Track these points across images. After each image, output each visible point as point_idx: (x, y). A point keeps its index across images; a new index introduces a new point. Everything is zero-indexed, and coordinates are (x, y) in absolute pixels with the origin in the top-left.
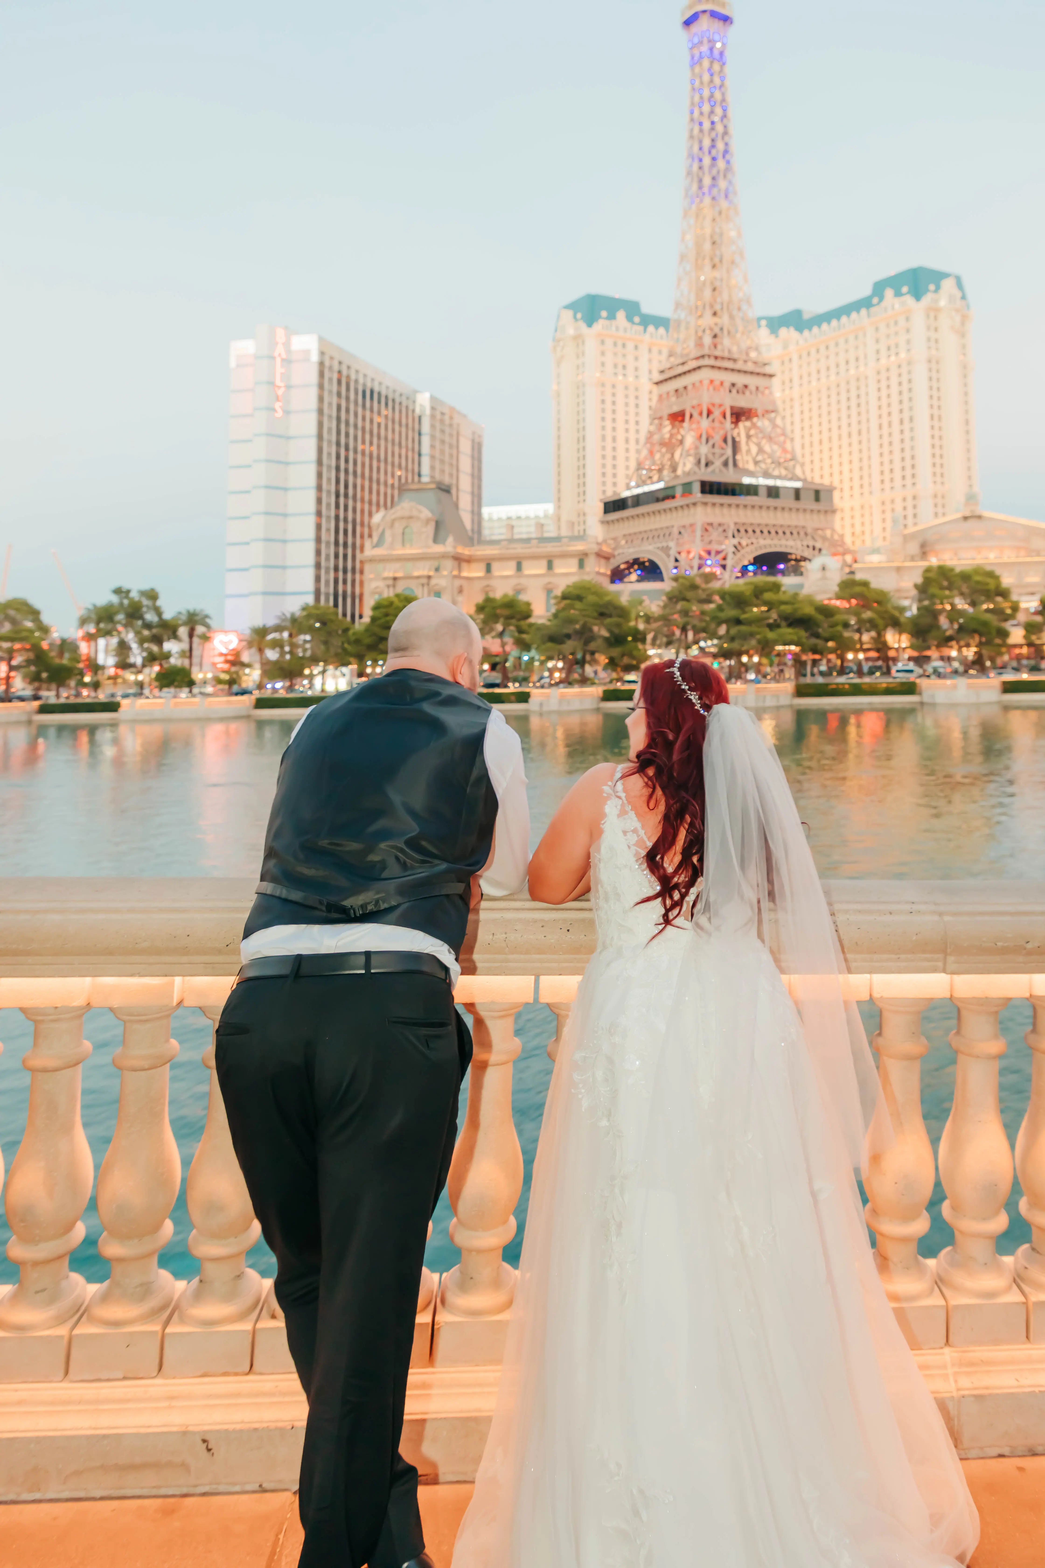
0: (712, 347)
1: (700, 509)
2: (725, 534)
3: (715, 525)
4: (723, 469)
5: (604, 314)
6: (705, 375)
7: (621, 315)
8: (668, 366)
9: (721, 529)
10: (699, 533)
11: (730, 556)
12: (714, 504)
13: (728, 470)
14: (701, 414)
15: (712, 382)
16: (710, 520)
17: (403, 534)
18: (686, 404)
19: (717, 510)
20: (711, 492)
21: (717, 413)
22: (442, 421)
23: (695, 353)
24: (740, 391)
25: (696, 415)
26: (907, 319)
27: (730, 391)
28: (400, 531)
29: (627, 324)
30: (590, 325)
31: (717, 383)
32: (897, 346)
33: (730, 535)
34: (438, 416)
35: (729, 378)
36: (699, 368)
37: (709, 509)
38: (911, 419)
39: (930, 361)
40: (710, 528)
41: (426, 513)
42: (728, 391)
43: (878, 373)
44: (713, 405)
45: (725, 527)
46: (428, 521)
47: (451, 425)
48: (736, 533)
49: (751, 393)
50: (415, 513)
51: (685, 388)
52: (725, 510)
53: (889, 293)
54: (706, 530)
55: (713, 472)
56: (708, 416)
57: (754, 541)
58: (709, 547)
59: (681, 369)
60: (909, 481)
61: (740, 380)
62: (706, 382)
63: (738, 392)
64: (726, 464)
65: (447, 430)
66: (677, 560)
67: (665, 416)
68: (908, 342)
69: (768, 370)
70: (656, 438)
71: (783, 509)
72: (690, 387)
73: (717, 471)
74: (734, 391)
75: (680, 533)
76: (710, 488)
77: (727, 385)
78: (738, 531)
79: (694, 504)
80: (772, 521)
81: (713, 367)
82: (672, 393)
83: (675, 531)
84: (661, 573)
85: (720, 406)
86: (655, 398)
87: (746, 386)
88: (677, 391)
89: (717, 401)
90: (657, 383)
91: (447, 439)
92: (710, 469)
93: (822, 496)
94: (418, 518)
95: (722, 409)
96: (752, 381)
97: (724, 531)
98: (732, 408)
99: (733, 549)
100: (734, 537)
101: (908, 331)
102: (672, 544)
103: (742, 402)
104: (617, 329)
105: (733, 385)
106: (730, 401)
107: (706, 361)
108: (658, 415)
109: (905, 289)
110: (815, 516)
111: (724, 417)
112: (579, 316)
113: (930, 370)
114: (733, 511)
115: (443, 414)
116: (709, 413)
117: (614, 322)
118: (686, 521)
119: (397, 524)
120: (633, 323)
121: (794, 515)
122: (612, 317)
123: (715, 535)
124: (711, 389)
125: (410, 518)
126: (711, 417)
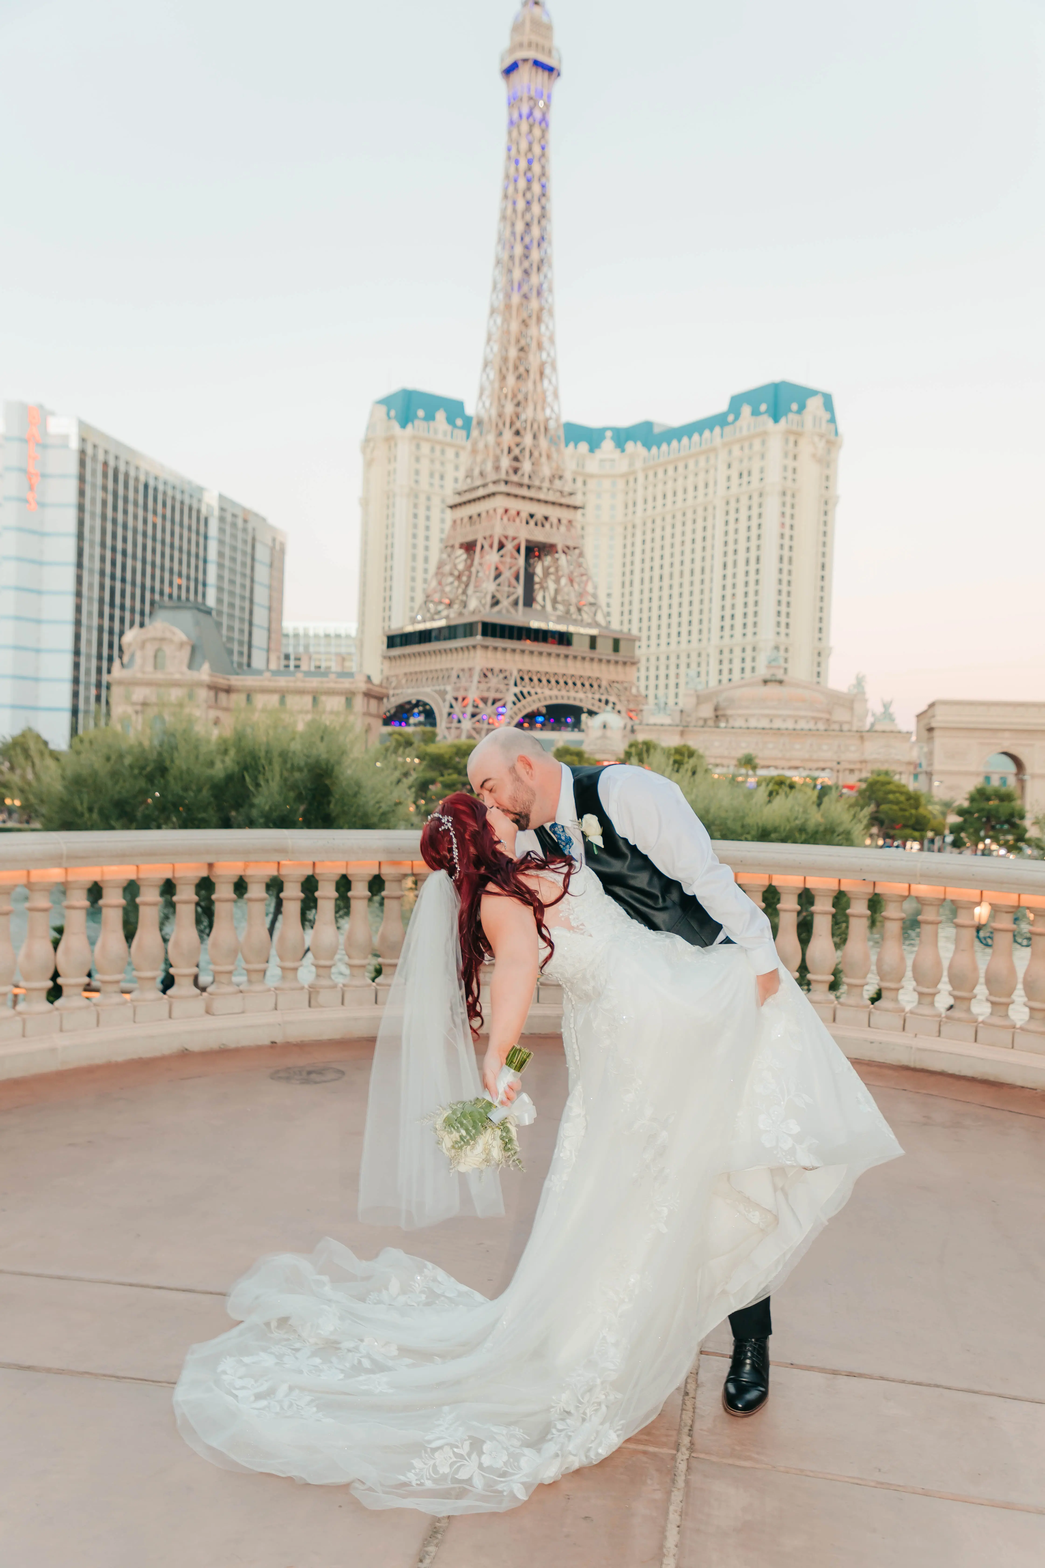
0: (511, 472)
1: (479, 652)
2: (506, 682)
3: (496, 670)
4: (512, 610)
5: (421, 413)
6: (501, 503)
7: (441, 416)
8: (465, 488)
9: (501, 676)
10: (476, 678)
11: (509, 705)
12: (496, 649)
13: (517, 611)
14: (491, 546)
15: (506, 511)
16: (490, 666)
17: (155, 657)
18: (477, 533)
19: (499, 655)
20: (494, 635)
21: (509, 546)
22: (234, 525)
23: (493, 477)
24: (539, 523)
25: (486, 547)
26: (763, 442)
27: (527, 523)
28: (153, 653)
29: (449, 428)
30: (403, 426)
31: (513, 512)
32: (750, 473)
33: (512, 682)
34: (229, 518)
35: (527, 508)
36: (494, 494)
37: (490, 654)
38: (758, 560)
39: (784, 494)
40: (489, 674)
41: (180, 636)
42: (524, 522)
43: (728, 503)
44: (506, 537)
45: (507, 674)
46: (181, 645)
47: (245, 530)
48: (519, 681)
49: (551, 526)
50: (168, 635)
51: (479, 515)
52: (508, 656)
53: (746, 411)
54: (485, 676)
55: (499, 612)
56: (499, 550)
57: (539, 690)
58: (485, 694)
59: (481, 492)
60: (750, 629)
61: (541, 511)
62: (500, 511)
63: (536, 524)
64: (516, 603)
65: (240, 535)
66: (451, 706)
67: (457, 545)
68: (762, 469)
69: (577, 500)
70: (447, 568)
71: (575, 657)
72: (484, 515)
73: (504, 611)
74: (532, 522)
75: (458, 677)
76: (492, 630)
77: (524, 515)
78: (522, 679)
79: (474, 647)
80: (561, 671)
81: (508, 494)
82: (466, 520)
83: (454, 674)
84: (435, 719)
85: (514, 539)
86: (448, 524)
87: (546, 518)
88: (470, 518)
89: (511, 533)
90: (452, 507)
91: (240, 545)
92: (496, 609)
93: (622, 645)
94: (174, 642)
95: (516, 542)
96: (554, 513)
97: (506, 678)
98: (527, 541)
99: (514, 699)
100: (516, 685)
101: (763, 456)
102: (449, 688)
103: (540, 536)
104: (436, 432)
105: (532, 516)
106: (525, 533)
107: (502, 488)
108: (450, 543)
109: (763, 408)
110: (612, 667)
111: (518, 551)
112: (393, 413)
113: (784, 504)
114: (517, 657)
115: (234, 516)
116: (501, 546)
117: (432, 424)
118: (466, 665)
119: (147, 646)
120: (455, 426)
121: (587, 664)
122: (430, 417)
123: (494, 681)
124: (505, 518)
125: (163, 639)
126: (502, 552)
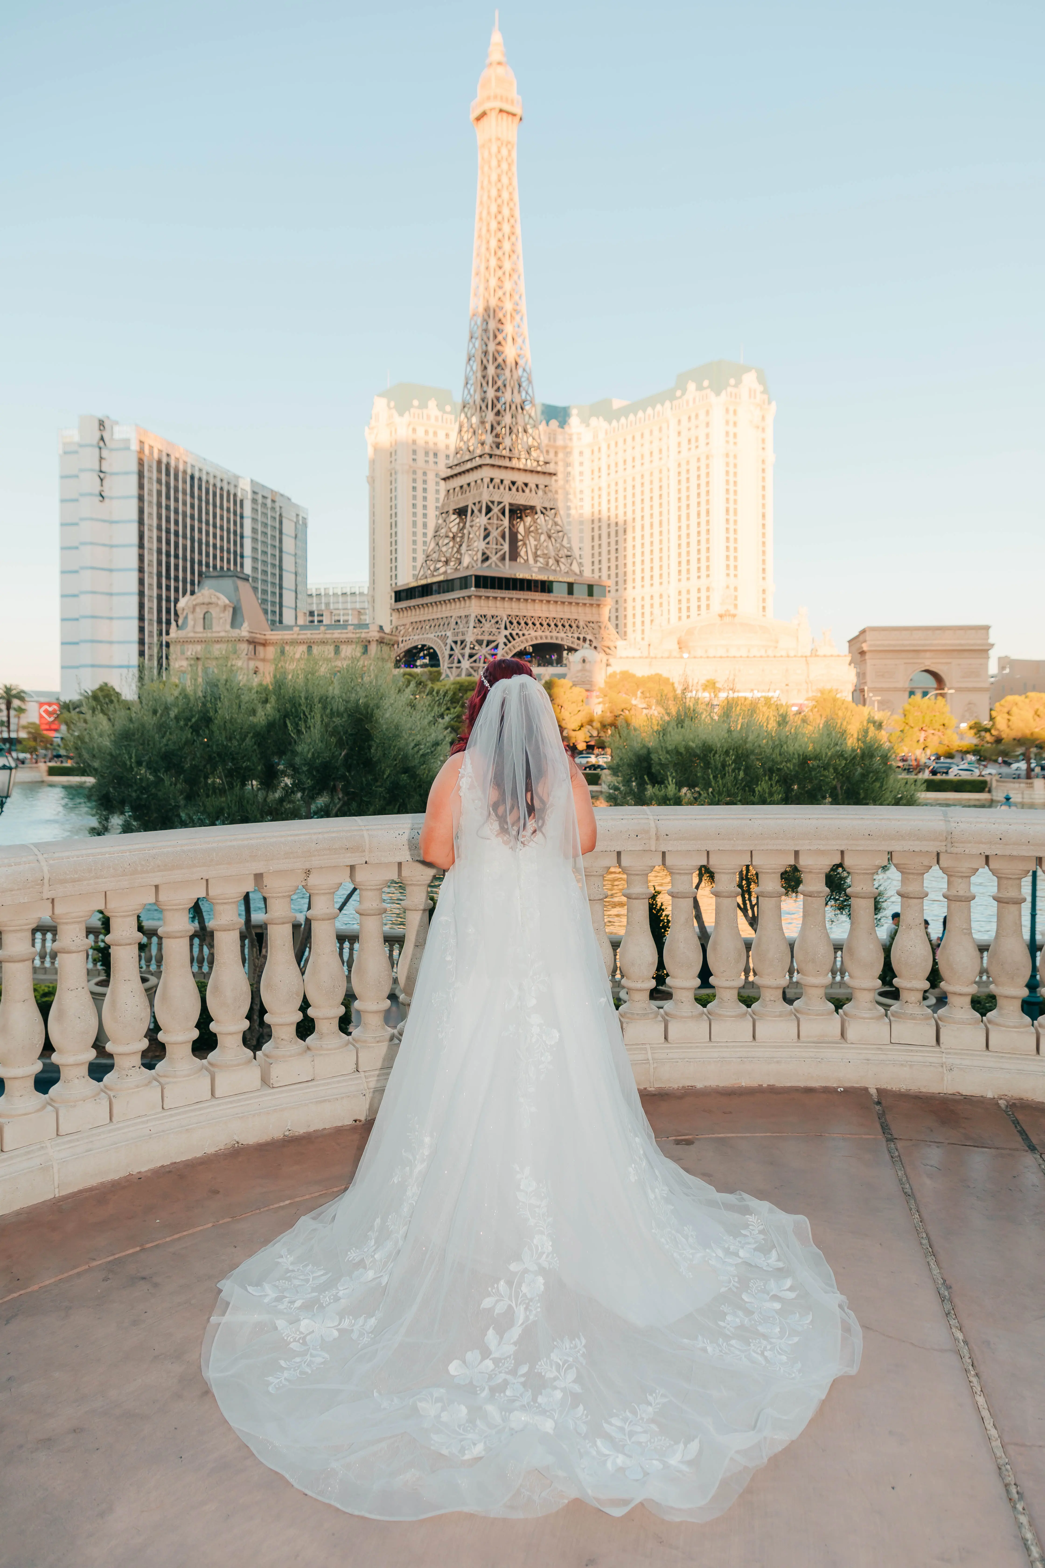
0: (494, 446)
1: (474, 602)
2: (497, 626)
3: (489, 617)
4: (500, 564)
5: (416, 403)
6: (486, 473)
7: (432, 404)
8: (456, 463)
9: (493, 621)
10: (472, 624)
11: (501, 646)
12: (487, 598)
13: (504, 565)
14: (480, 511)
15: (492, 480)
16: (483, 613)
17: (204, 618)
18: (468, 500)
19: (491, 603)
20: (485, 587)
21: (496, 510)
22: (264, 505)
23: (479, 452)
24: (520, 489)
25: (476, 511)
26: (708, 413)
27: (510, 489)
28: (202, 616)
29: (439, 414)
30: (401, 414)
31: (497, 481)
32: (697, 439)
33: (503, 626)
34: (260, 500)
35: (508, 476)
36: (480, 466)
37: (483, 602)
38: (708, 512)
39: (727, 455)
40: (483, 620)
41: (224, 600)
42: (507, 488)
43: (679, 465)
44: (493, 502)
45: (498, 618)
46: (225, 607)
47: (273, 509)
48: (508, 625)
49: (531, 491)
50: (214, 600)
51: (469, 484)
52: (499, 603)
53: (692, 386)
54: (480, 621)
55: (490, 566)
56: (487, 514)
57: (526, 632)
58: (480, 637)
59: (469, 465)
60: (703, 573)
61: (520, 478)
62: (487, 480)
63: (517, 490)
64: (503, 558)
66: (452, 649)
67: (451, 512)
68: (707, 436)
69: (550, 468)
70: (443, 532)
71: (556, 602)
72: (473, 484)
73: (493, 565)
74: (514, 489)
75: (457, 623)
76: (485, 582)
77: (507, 483)
78: (511, 623)
79: (469, 597)
80: (544, 615)
81: (493, 466)
82: (458, 489)
83: (453, 621)
84: (438, 660)
85: (499, 503)
86: (443, 493)
87: (526, 485)
88: (461, 487)
89: (496, 499)
90: (444, 479)
91: (269, 521)
92: (487, 564)
93: (595, 590)
94: (217, 605)
95: (501, 506)
96: (532, 480)
97: (497, 622)
98: (510, 504)
99: (505, 640)
100: (506, 628)
101: (708, 425)
102: (449, 634)
103: (521, 499)
104: (429, 417)
105: (513, 483)
106: (508, 498)
107: (488, 460)
108: (445, 511)
109: (706, 383)
110: (588, 610)
111: (503, 514)
112: (392, 404)
113: (727, 464)
114: (507, 604)
115: (264, 497)
116: (489, 510)
117: (425, 411)
118: (463, 613)
119: (198, 609)
120: (445, 412)
121: (566, 608)
122: (423, 406)
123: (487, 626)
124: (491, 486)
125: (210, 603)
126: (489, 515)
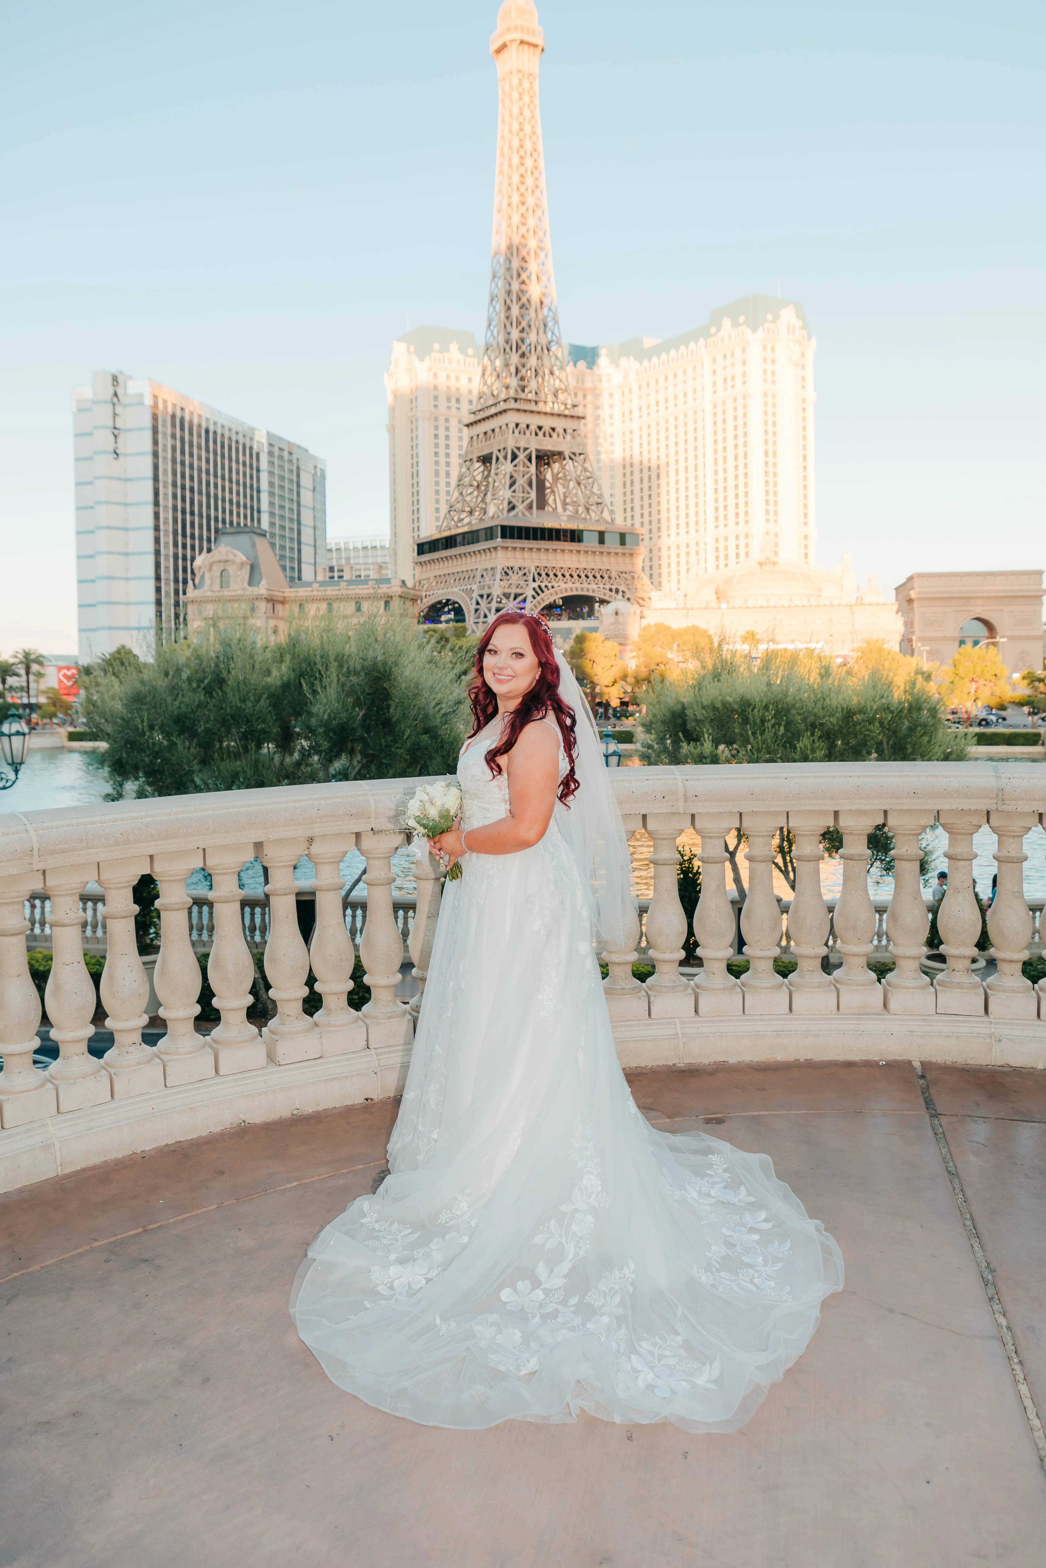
0: (519, 390)
1: (500, 553)
2: (525, 578)
3: (516, 569)
4: (527, 513)
5: (436, 346)
6: (511, 418)
7: (454, 347)
8: (479, 408)
9: (521, 573)
10: (498, 577)
11: (530, 599)
12: (515, 548)
13: (531, 514)
14: (505, 458)
15: (517, 425)
16: (510, 565)
17: (221, 576)
18: (492, 447)
19: (518, 554)
20: (512, 537)
21: (522, 456)
22: (281, 457)
23: (503, 396)
24: (547, 434)
25: (501, 458)
26: (744, 350)
27: (536, 434)
28: (219, 574)
29: (461, 357)
30: (421, 359)
31: (523, 426)
32: (733, 378)
33: (531, 579)
34: (276, 452)
35: (535, 421)
36: (505, 411)
37: (510, 554)
38: (746, 455)
39: (765, 395)
40: (510, 572)
41: (241, 557)
42: (534, 433)
43: (715, 406)
44: (518, 449)
45: (526, 571)
46: (242, 565)
47: (290, 461)
48: (536, 576)
49: (558, 435)
50: (231, 557)
51: (493, 430)
52: (526, 554)
53: (727, 323)
54: (507, 574)
55: (516, 516)
56: (512, 461)
57: (555, 584)
58: (507, 591)
59: (493, 411)
60: (742, 518)
61: (547, 423)
62: (512, 426)
63: (544, 435)
64: (530, 507)
65: (287, 466)
66: (478, 603)
67: (475, 459)
68: (744, 374)
69: (579, 411)
70: (467, 480)
71: (587, 552)
72: (497, 430)
73: (520, 515)
74: (541, 434)
75: (482, 576)
76: (510, 532)
77: (533, 428)
78: (539, 575)
79: (495, 548)
80: (574, 565)
81: (518, 410)
82: (482, 435)
83: (479, 574)
84: (464, 615)
85: (525, 449)
86: (466, 441)
87: (553, 429)
88: (485, 433)
89: (522, 445)
90: (467, 426)
91: (287, 475)
92: (513, 513)
93: (628, 538)
94: (234, 562)
95: (527, 452)
96: (560, 424)
97: (525, 574)
98: (537, 450)
99: (534, 593)
100: (534, 580)
101: (744, 362)
102: (474, 587)
103: (548, 445)
104: (450, 361)
105: (540, 428)
106: (535, 444)
107: (512, 405)
108: (469, 458)
109: (742, 319)
110: (620, 559)
111: (530, 460)
112: (412, 348)
113: (766, 404)
114: (535, 555)
115: (281, 449)
116: (514, 457)
117: (446, 355)
118: (489, 566)
119: (215, 568)
120: (467, 355)
121: (597, 558)
122: (444, 349)
123: (514, 578)
124: (517, 432)
125: (227, 561)
126: (515, 462)
